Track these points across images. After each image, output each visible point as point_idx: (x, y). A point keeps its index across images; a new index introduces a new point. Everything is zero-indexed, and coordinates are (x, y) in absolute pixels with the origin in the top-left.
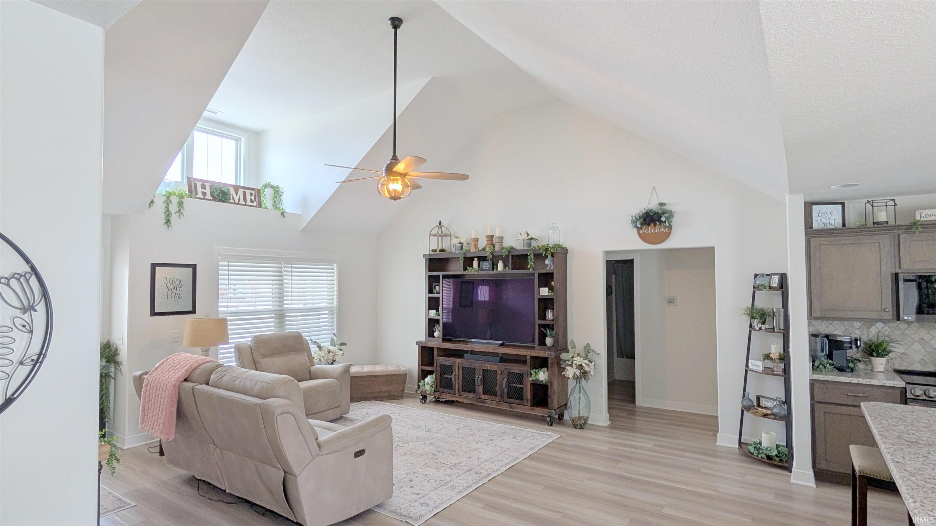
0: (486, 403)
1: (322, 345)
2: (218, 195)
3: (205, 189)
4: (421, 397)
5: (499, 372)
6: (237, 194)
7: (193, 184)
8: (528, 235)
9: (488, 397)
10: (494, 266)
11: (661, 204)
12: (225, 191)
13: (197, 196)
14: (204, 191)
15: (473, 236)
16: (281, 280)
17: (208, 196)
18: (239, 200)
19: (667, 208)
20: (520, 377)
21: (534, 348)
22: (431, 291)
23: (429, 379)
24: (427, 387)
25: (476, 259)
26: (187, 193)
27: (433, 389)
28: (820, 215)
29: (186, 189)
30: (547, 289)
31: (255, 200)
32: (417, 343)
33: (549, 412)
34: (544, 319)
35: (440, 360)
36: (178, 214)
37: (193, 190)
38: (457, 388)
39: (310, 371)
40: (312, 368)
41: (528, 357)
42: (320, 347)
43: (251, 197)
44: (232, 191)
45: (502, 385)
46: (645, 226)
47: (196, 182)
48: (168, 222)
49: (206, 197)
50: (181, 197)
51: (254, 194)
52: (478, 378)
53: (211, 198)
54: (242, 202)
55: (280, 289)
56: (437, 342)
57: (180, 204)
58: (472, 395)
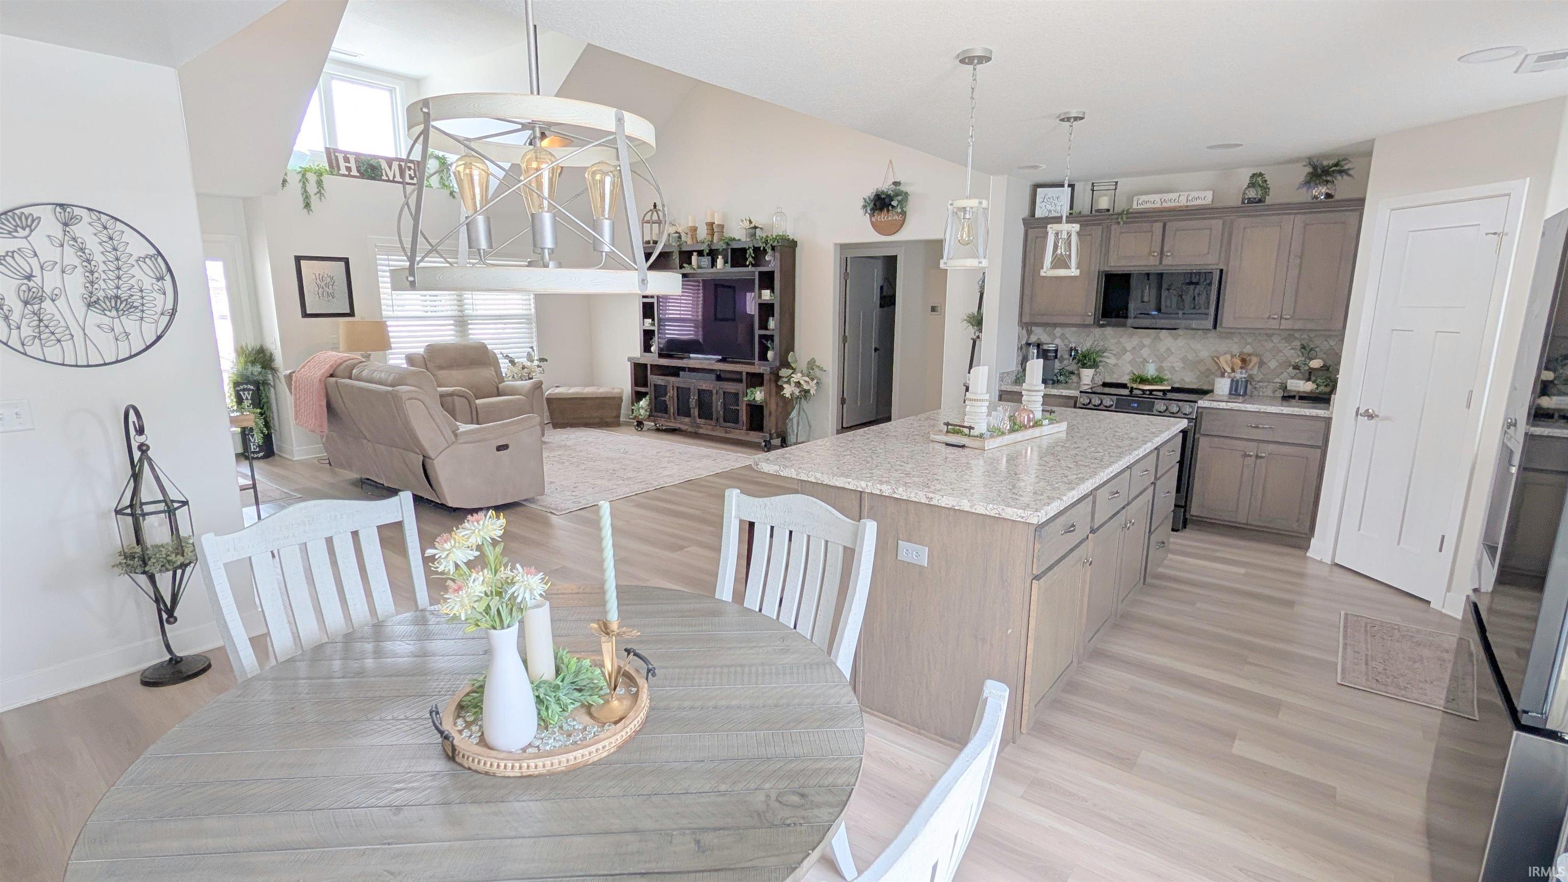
0: (701, 428)
1: (516, 360)
2: (366, 170)
3: (349, 163)
4: (636, 424)
6: (390, 168)
7: (333, 157)
8: (751, 222)
9: (703, 421)
10: (713, 263)
11: (896, 184)
12: (374, 164)
13: (341, 172)
14: (348, 165)
15: (691, 224)
17: (354, 172)
18: (394, 177)
19: (902, 188)
20: (735, 396)
21: (753, 364)
23: (644, 403)
24: (642, 412)
25: (695, 254)
26: (328, 168)
27: (648, 414)
28: (1045, 200)
29: (325, 164)
30: (768, 291)
32: (629, 359)
33: (763, 436)
34: (766, 328)
35: (655, 379)
36: (318, 195)
37: (335, 165)
38: (672, 411)
39: (498, 388)
40: (501, 386)
41: (744, 374)
42: (512, 362)
44: (384, 165)
45: (717, 407)
46: (877, 212)
47: (336, 154)
48: (307, 205)
49: (351, 174)
50: (319, 174)
52: (693, 399)
53: (358, 174)
54: (398, 179)
56: (653, 358)
57: (320, 183)
58: (687, 420)
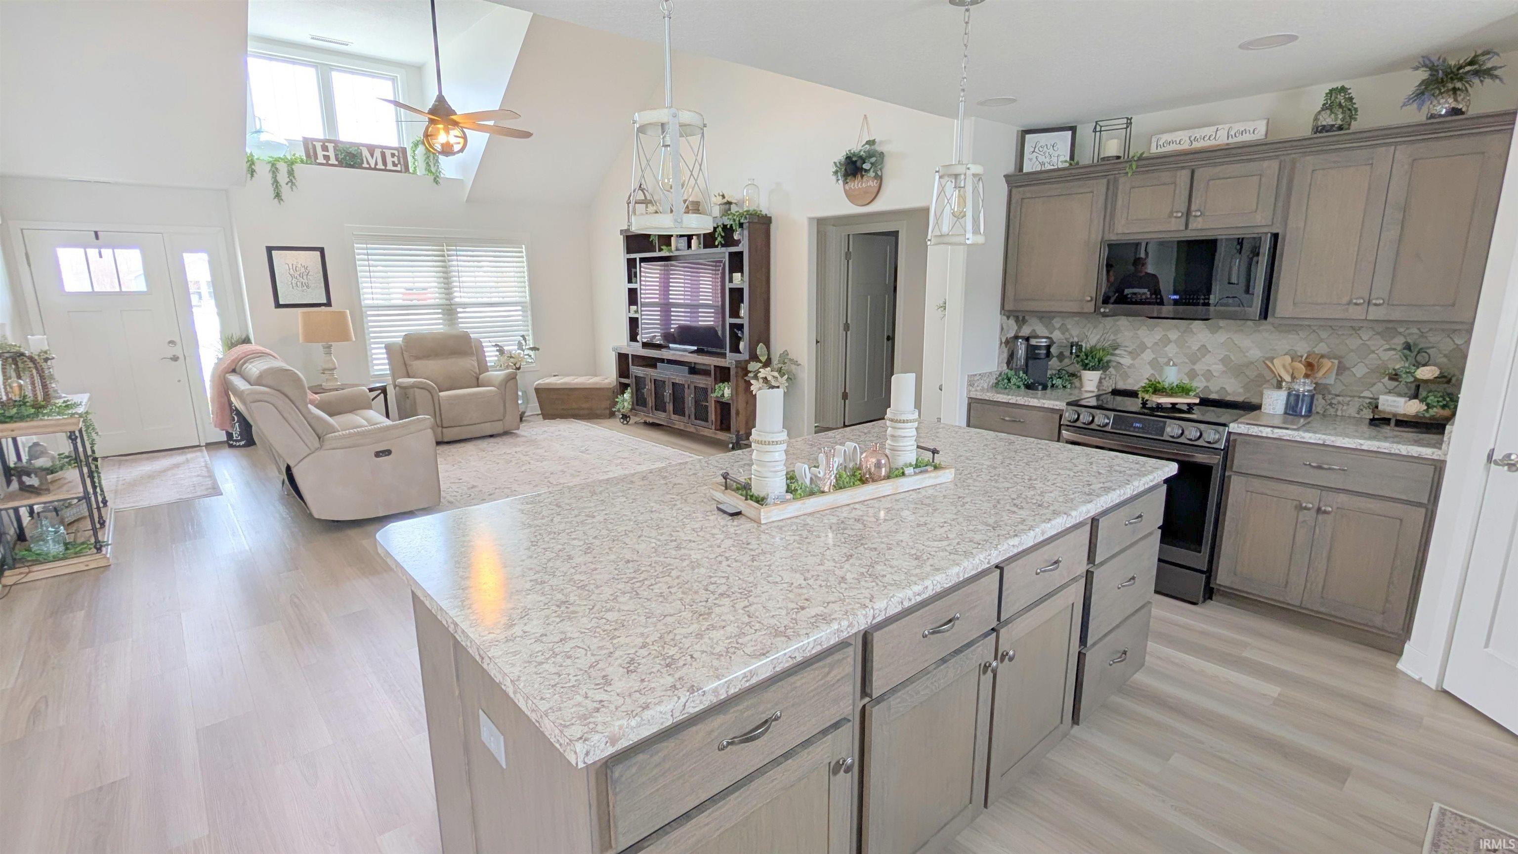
0: (675, 423)
2: (344, 159)
3: (328, 151)
4: (621, 416)
5: (686, 386)
6: (372, 156)
7: (310, 146)
8: (723, 197)
9: (676, 416)
10: (689, 245)
11: (871, 143)
12: (353, 152)
13: (318, 161)
14: (326, 153)
16: (445, 267)
17: (333, 161)
18: (376, 164)
19: (878, 148)
20: (705, 391)
21: (723, 355)
22: (630, 281)
27: (630, 407)
28: (1037, 150)
29: (301, 153)
30: (739, 275)
31: (399, 163)
32: (614, 349)
33: (731, 435)
34: (738, 316)
35: (635, 370)
36: (290, 184)
37: (312, 154)
38: (650, 404)
40: (482, 376)
42: (501, 351)
43: (393, 159)
44: (365, 153)
45: (689, 402)
47: (314, 143)
48: (278, 196)
49: (330, 162)
50: (291, 163)
51: (397, 154)
52: (668, 393)
53: (337, 163)
54: (380, 166)
55: (444, 278)
57: (291, 173)
58: (662, 415)
